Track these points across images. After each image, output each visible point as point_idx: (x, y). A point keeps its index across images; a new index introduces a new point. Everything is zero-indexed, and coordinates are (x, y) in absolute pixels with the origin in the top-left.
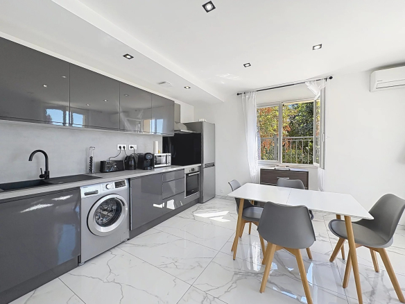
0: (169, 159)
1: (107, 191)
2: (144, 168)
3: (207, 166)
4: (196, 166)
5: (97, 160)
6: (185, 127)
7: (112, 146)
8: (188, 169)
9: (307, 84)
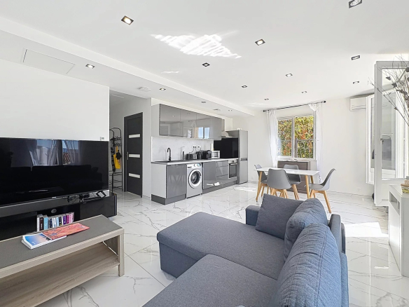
0: (219, 154)
1: (194, 168)
2: (207, 159)
3: (242, 160)
4: (235, 159)
5: (185, 154)
6: (227, 134)
7: (189, 147)
8: (230, 160)
9: (310, 105)
